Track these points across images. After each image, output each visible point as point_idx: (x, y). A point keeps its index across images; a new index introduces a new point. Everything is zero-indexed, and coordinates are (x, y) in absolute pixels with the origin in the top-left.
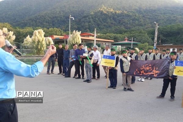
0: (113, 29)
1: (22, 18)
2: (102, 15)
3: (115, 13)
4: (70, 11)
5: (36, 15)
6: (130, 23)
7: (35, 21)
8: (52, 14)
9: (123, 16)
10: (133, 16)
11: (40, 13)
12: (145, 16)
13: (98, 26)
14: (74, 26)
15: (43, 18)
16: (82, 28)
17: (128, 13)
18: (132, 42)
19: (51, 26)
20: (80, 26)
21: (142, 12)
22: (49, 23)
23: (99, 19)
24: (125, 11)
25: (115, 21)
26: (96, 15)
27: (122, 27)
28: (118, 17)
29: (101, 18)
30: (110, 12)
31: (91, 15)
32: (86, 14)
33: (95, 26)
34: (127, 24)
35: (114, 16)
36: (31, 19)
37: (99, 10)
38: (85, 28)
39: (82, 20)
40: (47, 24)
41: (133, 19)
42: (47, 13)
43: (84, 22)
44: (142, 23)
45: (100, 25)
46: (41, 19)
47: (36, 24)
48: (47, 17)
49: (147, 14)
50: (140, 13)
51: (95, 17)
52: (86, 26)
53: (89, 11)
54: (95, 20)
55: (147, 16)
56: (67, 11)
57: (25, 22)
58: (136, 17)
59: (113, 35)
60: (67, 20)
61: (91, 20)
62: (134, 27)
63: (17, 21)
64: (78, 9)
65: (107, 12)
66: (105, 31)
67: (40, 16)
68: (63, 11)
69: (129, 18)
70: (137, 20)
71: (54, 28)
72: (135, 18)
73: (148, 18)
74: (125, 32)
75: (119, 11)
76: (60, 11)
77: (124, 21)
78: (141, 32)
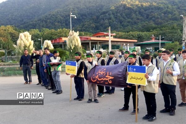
0: (140, 26)
1: (31, 19)
2: (125, 10)
3: (142, 5)
4: (85, 7)
5: (46, 14)
6: (162, 17)
7: (45, 21)
8: (65, 13)
9: (152, 9)
10: (165, 8)
11: (51, 12)
12: (181, 8)
13: (121, 23)
14: (91, 25)
15: (55, 17)
16: (101, 26)
17: (158, 5)
18: (160, 41)
19: (64, 26)
20: (98, 24)
21: (176, 2)
22: (61, 22)
23: (121, 15)
24: (154, 3)
25: (142, 15)
26: (118, 10)
27: (151, 23)
28: (146, 11)
29: (124, 13)
30: (134, 5)
31: (112, 10)
32: (105, 9)
33: (117, 23)
34: (158, 18)
35: (140, 9)
36: (40, 20)
37: (122, 4)
38: (104, 26)
39: (100, 16)
40: (60, 24)
41: (165, 12)
42: (59, 11)
43: (103, 19)
44: (177, 16)
45: (123, 22)
46: (52, 19)
47: (47, 25)
48: (58, 16)
49: (183, 4)
50: (173, 4)
51: (117, 13)
52: (106, 24)
53: (109, 6)
54: (116, 16)
55: (182, 7)
56: (82, 8)
57: (33, 23)
58: (169, 10)
59: (136, 33)
60: (83, 18)
61: (112, 16)
62: (167, 21)
63: (25, 23)
64: (95, 4)
65: (132, 5)
66: (129, 29)
67: (50, 15)
68: (78, 8)
69: (159, 11)
70: (170, 13)
71: (62, 28)
72: (167, 11)
73: (184, 10)
74: (154, 28)
75: (147, 3)
76: (74, 7)
77: (153, 15)
78: (173, 28)
